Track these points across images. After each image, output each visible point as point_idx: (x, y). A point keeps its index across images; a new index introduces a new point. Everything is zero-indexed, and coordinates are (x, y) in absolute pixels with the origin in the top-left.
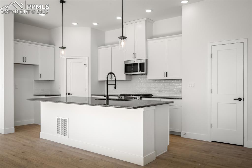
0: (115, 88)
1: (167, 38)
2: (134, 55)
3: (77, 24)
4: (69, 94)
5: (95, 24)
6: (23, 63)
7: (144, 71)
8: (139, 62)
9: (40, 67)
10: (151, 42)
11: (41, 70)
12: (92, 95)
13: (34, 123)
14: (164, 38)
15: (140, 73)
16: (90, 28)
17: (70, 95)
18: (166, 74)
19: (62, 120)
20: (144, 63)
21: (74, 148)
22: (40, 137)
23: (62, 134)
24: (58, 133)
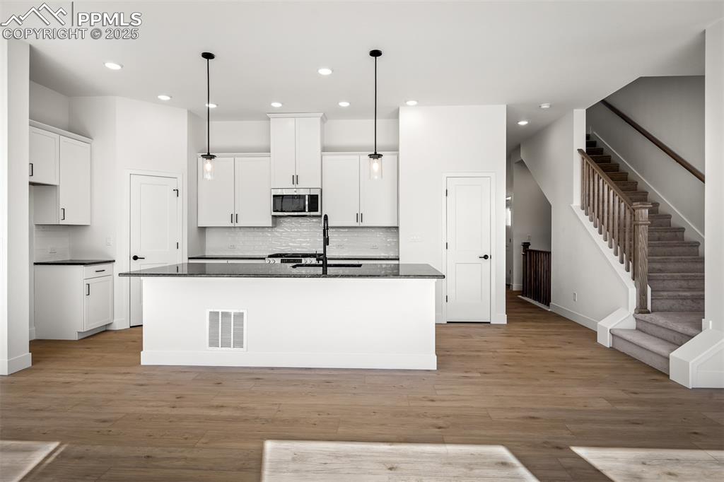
1: (362, 154)
2: (295, 179)
3: (168, 98)
4: (136, 258)
5: (212, 106)
7: (317, 211)
8: (306, 193)
10: (329, 157)
11: (64, 197)
12: (189, 258)
13: (35, 337)
14: (356, 154)
15: (308, 214)
16: (186, 110)
17: (143, 262)
18: (359, 217)
19: (226, 315)
20: (317, 196)
21: (272, 369)
22: (142, 364)
23: (226, 344)
24: (213, 343)
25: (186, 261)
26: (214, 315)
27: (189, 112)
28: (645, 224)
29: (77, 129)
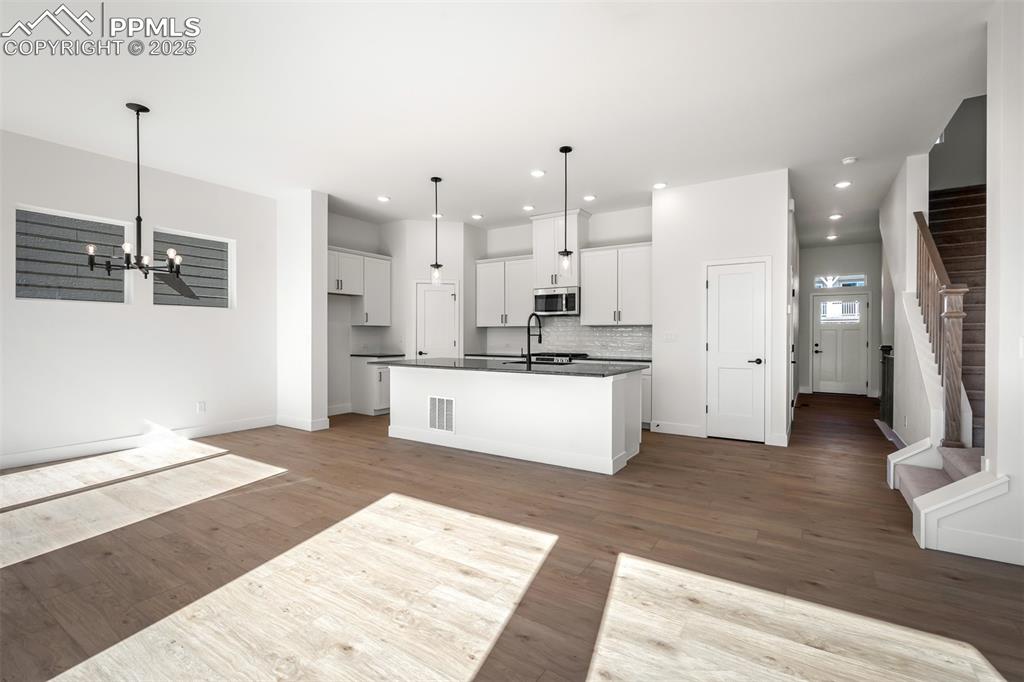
0: (540, 341)
2: (554, 279)
3: (440, 216)
4: (421, 353)
5: (477, 217)
6: (337, 292)
7: (574, 310)
8: (563, 292)
9: (365, 298)
11: (368, 305)
12: (466, 355)
13: (350, 411)
15: (564, 313)
16: (462, 224)
17: (423, 356)
19: (441, 401)
20: (575, 294)
22: (390, 436)
23: (441, 427)
24: (433, 425)
25: (462, 357)
26: (433, 400)
27: (465, 224)
28: (956, 317)
29: (382, 251)
